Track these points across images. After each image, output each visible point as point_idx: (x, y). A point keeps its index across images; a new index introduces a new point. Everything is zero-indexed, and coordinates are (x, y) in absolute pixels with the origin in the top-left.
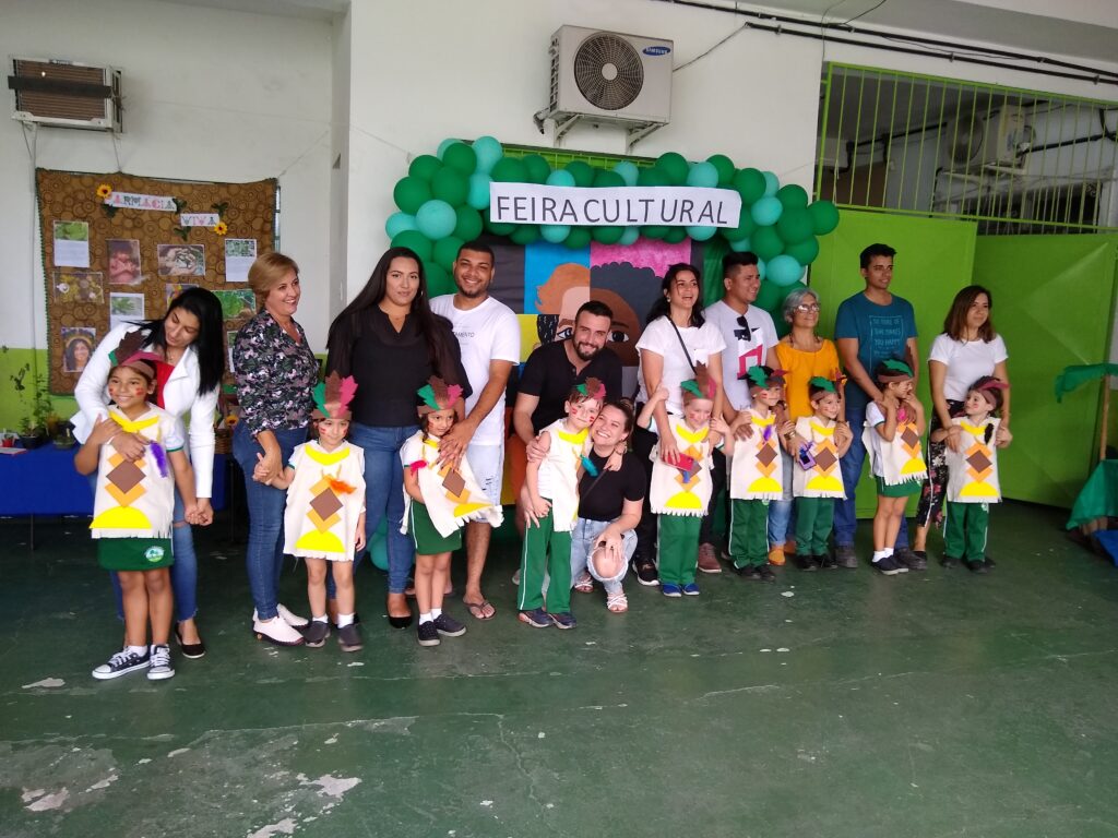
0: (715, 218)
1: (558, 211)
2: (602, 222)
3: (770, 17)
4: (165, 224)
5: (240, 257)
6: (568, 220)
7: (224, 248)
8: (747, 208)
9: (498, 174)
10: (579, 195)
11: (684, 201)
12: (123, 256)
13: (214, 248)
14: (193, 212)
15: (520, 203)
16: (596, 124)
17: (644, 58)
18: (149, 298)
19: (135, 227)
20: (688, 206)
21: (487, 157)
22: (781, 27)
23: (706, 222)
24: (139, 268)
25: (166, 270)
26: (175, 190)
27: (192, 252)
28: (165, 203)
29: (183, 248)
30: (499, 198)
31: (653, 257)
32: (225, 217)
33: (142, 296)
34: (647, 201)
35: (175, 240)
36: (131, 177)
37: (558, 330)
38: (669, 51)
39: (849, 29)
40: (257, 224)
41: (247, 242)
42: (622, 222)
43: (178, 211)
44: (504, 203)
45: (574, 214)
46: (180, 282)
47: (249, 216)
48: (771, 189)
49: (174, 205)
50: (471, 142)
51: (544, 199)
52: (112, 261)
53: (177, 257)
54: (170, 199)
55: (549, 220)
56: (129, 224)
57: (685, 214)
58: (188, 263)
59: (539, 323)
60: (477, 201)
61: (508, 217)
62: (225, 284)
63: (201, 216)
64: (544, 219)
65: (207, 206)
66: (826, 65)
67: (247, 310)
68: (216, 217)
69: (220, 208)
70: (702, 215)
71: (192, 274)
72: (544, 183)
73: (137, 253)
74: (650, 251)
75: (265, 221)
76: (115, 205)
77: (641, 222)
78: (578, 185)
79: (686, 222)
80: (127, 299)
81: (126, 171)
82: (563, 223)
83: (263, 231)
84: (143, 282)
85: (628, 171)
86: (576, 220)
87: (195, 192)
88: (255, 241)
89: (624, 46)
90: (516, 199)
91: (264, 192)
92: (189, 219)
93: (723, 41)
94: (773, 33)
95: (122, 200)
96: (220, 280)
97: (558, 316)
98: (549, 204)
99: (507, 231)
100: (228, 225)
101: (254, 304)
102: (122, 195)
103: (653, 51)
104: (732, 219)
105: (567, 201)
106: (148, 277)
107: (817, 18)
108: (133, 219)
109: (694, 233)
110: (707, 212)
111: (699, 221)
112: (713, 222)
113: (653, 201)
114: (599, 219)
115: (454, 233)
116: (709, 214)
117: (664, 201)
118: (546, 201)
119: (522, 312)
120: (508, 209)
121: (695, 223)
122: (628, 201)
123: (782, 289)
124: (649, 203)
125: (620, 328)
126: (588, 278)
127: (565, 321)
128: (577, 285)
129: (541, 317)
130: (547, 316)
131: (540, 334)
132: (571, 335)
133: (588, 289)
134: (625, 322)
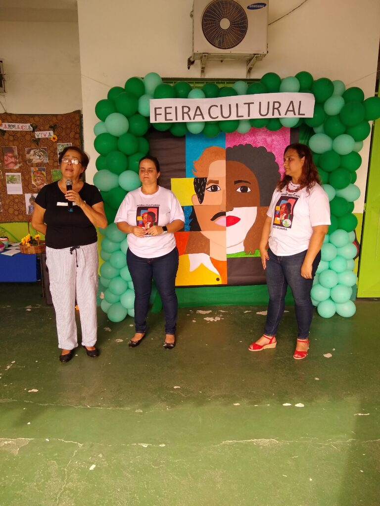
0: (297, 112)
1: (192, 114)
4: (28, 137)
6: (199, 119)
7: (57, 148)
8: (319, 105)
10: (205, 103)
11: (274, 102)
12: (10, 154)
13: (52, 149)
14: (40, 130)
15: (168, 110)
17: (248, 12)
18: (23, 175)
19: (14, 140)
20: (277, 105)
21: (151, 85)
23: (291, 115)
24: (18, 161)
25: (30, 160)
26: (32, 119)
27: (42, 151)
28: (27, 127)
29: (37, 149)
30: (156, 109)
31: (266, 141)
32: (56, 132)
33: (20, 174)
34: (249, 104)
35: (33, 145)
36: (11, 115)
37: (207, 187)
38: (265, 5)
40: (72, 135)
41: (67, 144)
42: (233, 117)
43: (34, 131)
44: (158, 111)
45: (202, 114)
46: (37, 166)
48: (338, 90)
49: (32, 128)
50: (143, 78)
52: (6, 158)
53: (35, 154)
54: (29, 124)
55: (187, 120)
56: (11, 138)
57: (276, 111)
58: (40, 156)
59: (195, 183)
61: (161, 119)
63: (45, 132)
64: (183, 119)
65: (47, 127)
68: (52, 132)
69: (53, 128)
70: (288, 110)
71: (42, 162)
72: (186, 98)
73: (16, 153)
74: (264, 137)
75: (76, 133)
76: (4, 129)
77: (246, 117)
79: (276, 116)
80: (14, 176)
81: (9, 112)
82: (195, 120)
83: (76, 138)
84: (20, 167)
86: (203, 118)
87: (41, 120)
89: (234, 6)
90: (166, 108)
91: (74, 118)
92: (39, 135)
95: (8, 127)
96: (55, 164)
97: (206, 178)
98: (186, 110)
100: (58, 136)
102: (7, 124)
103: (255, 6)
104: (308, 111)
105: (198, 107)
106: (21, 164)
108: (14, 136)
109: (284, 123)
110: (291, 108)
111: (286, 114)
112: (295, 114)
113: (253, 103)
114: (218, 117)
115: (129, 131)
116: (292, 109)
117: (260, 103)
118: (184, 108)
119: (185, 177)
120: (161, 114)
121: (283, 116)
122: (237, 104)
123: (342, 156)
124: (251, 105)
125: (245, 184)
126: (224, 155)
127: (211, 181)
128: (218, 159)
129: (196, 179)
130: (200, 178)
131: (196, 190)
132: (215, 189)
133: (225, 161)
134: (248, 181)
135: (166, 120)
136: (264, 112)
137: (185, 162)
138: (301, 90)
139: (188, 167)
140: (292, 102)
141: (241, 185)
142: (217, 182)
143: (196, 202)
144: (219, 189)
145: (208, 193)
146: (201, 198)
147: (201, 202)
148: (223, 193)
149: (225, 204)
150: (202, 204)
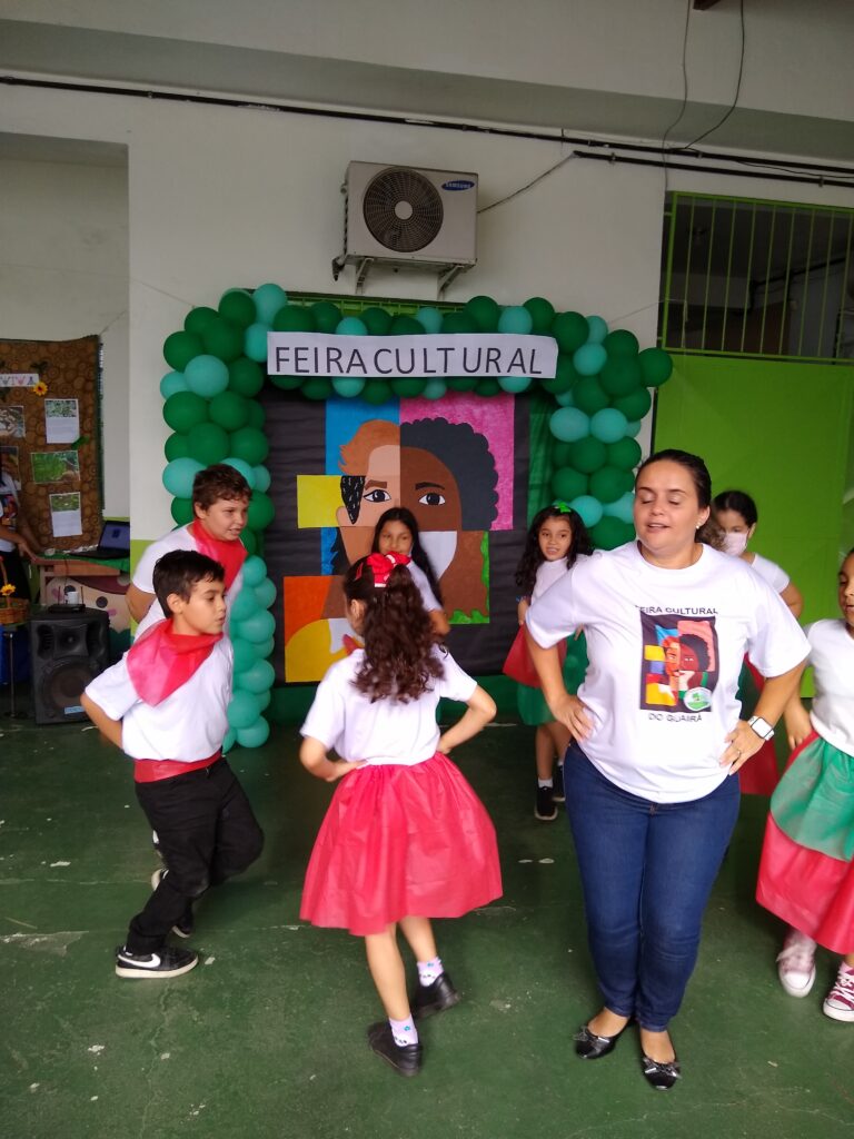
0: (527, 368)
1: (345, 362)
2: (395, 374)
3: (601, 144)
5: (61, 418)
6: (357, 372)
7: (43, 409)
8: (566, 356)
9: (279, 325)
10: (368, 344)
11: (489, 350)
13: (34, 409)
14: (11, 372)
15: (301, 354)
16: (396, 268)
17: (444, 194)
20: (494, 355)
21: (268, 306)
22: (615, 156)
23: (517, 372)
27: (12, 414)
29: (2, 409)
30: (278, 349)
31: (471, 413)
32: (45, 377)
34: (446, 350)
37: (365, 492)
38: (472, 185)
39: (696, 154)
40: (78, 383)
41: (68, 402)
42: (418, 372)
44: (283, 354)
45: (362, 364)
47: (70, 375)
48: (596, 334)
50: (252, 291)
51: (329, 349)
55: (335, 372)
57: (492, 363)
58: (7, 424)
59: (342, 485)
60: (253, 351)
61: (288, 369)
62: (46, 446)
63: (20, 376)
64: (329, 371)
65: (26, 365)
66: (669, 195)
67: (70, 472)
68: (36, 377)
69: (40, 368)
70: (512, 364)
71: (12, 436)
72: (333, 332)
74: (467, 406)
75: (87, 381)
77: (440, 373)
78: (370, 333)
79: (493, 373)
82: (351, 374)
83: (84, 390)
85: (428, 317)
86: (365, 372)
87: (14, 351)
88: (77, 400)
89: (420, 181)
90: (297, 349)
91: (85, 349)
92: (8, 380)
93: (548, 173)
94: (605, 162)
96: (40, 441)
97: (364, 477)
98: (334, 355)
99: (291, 385)
100: (48, 385)
101: (77, 466)
103: (454, 185)
104: (547, 368)
105: (356, 351)
107: (657, 144)
109: (506, 385)
110: (518, 361)
111: (509, 371)
112: (524, 371)
113: (453, 349)
114: (391, 370)
115: (229, 389)
116: (519, 363)
117: (465, 349)
118: (331, 351)
119: (323, 473)
120: (287, 360)
121: (504, 373)
122: (425, 350)
123: (607, 446)
124: (449, 352)
125: (435, 490)
126: (398, 436)
127: (372, 483)
128: (385, 443)
129: (345, 478)
130: (352, 477)
131: (345, 497)
132: (380, 497)
133: (398, 447)
134: (441, 484)
135: (297, 370)
136: (471, 366)
137: (324, 447)
138: (535, 331)
139: (330, 455)
140: (519, 350)
141: (428, 492)
142: (384, 485)
143: (345, 520)
144: (387, 497)
145: (367, 505)
146: (354, 513)
147: (354, 520)
150: (355, 525)
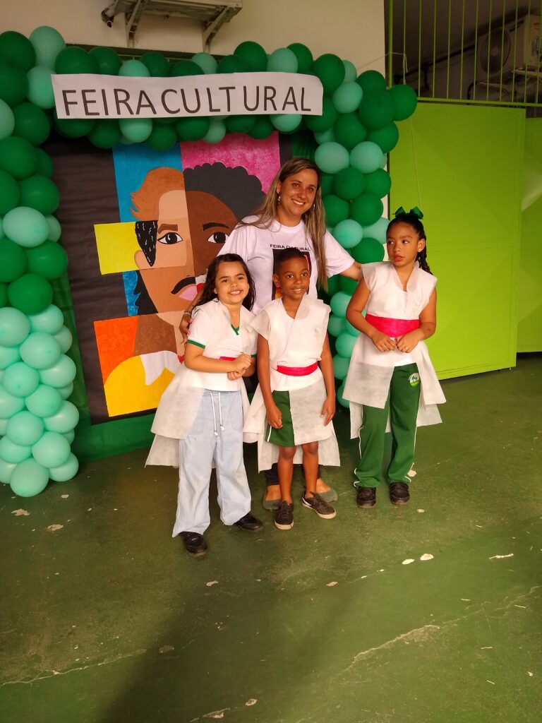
0: (299, 106)
1: (133, 103)
2: (183, 114)
6: (146, 113)
8: (328, 96)
9: (59, 70)
10: (154, 86)
11: (266, 88)
15: (89, 96)
16: (166, 14)
20: (270, 93)
21: (46, 51)
23: (290, 110)
30: (64, 92)
34: (227, 89)
37: (159, 236)
42: (204, 112)
44: (70, 97)
45: (151, 105)
48: (349, 76)
51: (116, 91)
55: (125, 114)
57: (269, 102)
59: (137, 231)
60: (38, 94)
61: (77, 113)
64: (119, 113)
70: (286, 103)
72: (117, 74)
74: (241, 151)
77: (224, 112)
78: (151, 76)
79: (270, 111)
82: (141, 116)
85: (204, 61)
86: (155, 112)
90: (84, 92)
97: (156, 222)
98: (122, 96)
99: (80, 131)
104: (315, 107)
105: (142, 92)
109: (279, 123)
110: (290, 99)
111: (283, 109)
112: (297, 109)
113: (234, 88)
114: (179, 110)
115: (15, 132)
116: (292, 101)
117: (245, 88)
118: (118, 93)
119: (118, 220)
120: (76, 103)
121: (280, 111)
122: (208, 90)
123: (366, 175)
124: (230, 90)
125: (220, 229)
126: (182, 181)
127: (164, 227)
128: (171, 189)
129: (139, 225)
130: (145, 222)
131: (141, 242)
132: (172, 239)
133: (184, 191)
134: (224, 223)
135: (87, 113)
136: (251, 104)
137: (116, 196)
139: (122, 204)
140: (291, 89)
141: (214, 232)
143: (144, 263)
144: (179, 239)
145: (161, 248)
146: (151, 256)
147: (152, 263)
148: (187, 246)
149: (192, 263)
150: (154, 266)
